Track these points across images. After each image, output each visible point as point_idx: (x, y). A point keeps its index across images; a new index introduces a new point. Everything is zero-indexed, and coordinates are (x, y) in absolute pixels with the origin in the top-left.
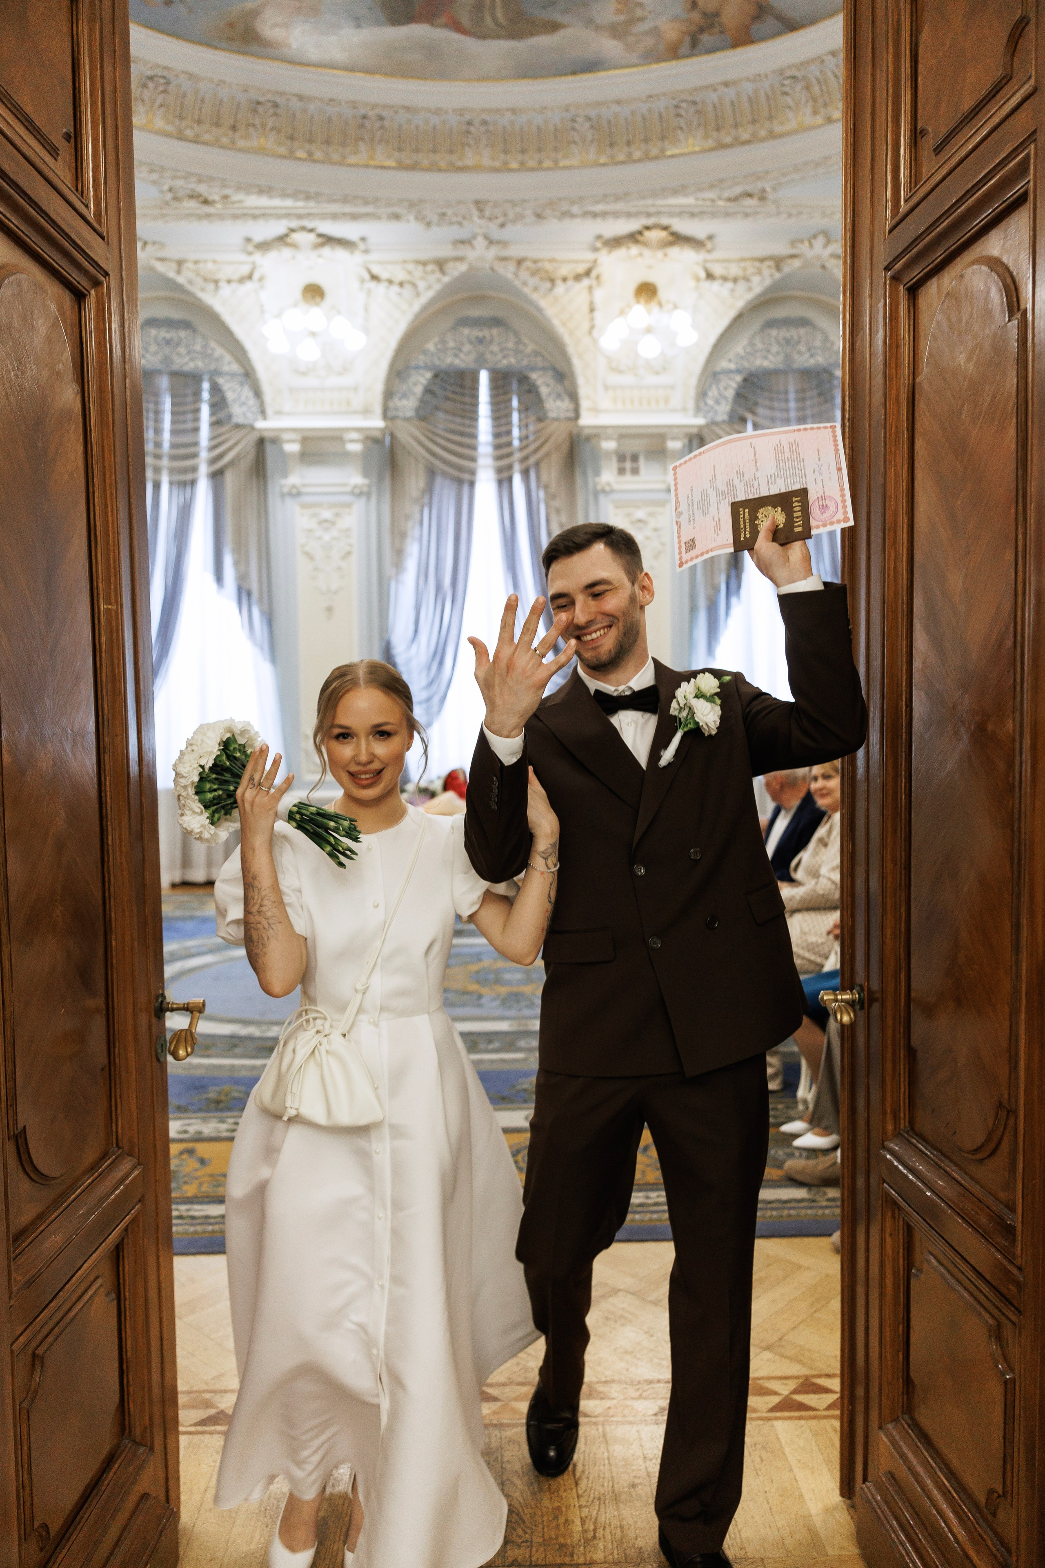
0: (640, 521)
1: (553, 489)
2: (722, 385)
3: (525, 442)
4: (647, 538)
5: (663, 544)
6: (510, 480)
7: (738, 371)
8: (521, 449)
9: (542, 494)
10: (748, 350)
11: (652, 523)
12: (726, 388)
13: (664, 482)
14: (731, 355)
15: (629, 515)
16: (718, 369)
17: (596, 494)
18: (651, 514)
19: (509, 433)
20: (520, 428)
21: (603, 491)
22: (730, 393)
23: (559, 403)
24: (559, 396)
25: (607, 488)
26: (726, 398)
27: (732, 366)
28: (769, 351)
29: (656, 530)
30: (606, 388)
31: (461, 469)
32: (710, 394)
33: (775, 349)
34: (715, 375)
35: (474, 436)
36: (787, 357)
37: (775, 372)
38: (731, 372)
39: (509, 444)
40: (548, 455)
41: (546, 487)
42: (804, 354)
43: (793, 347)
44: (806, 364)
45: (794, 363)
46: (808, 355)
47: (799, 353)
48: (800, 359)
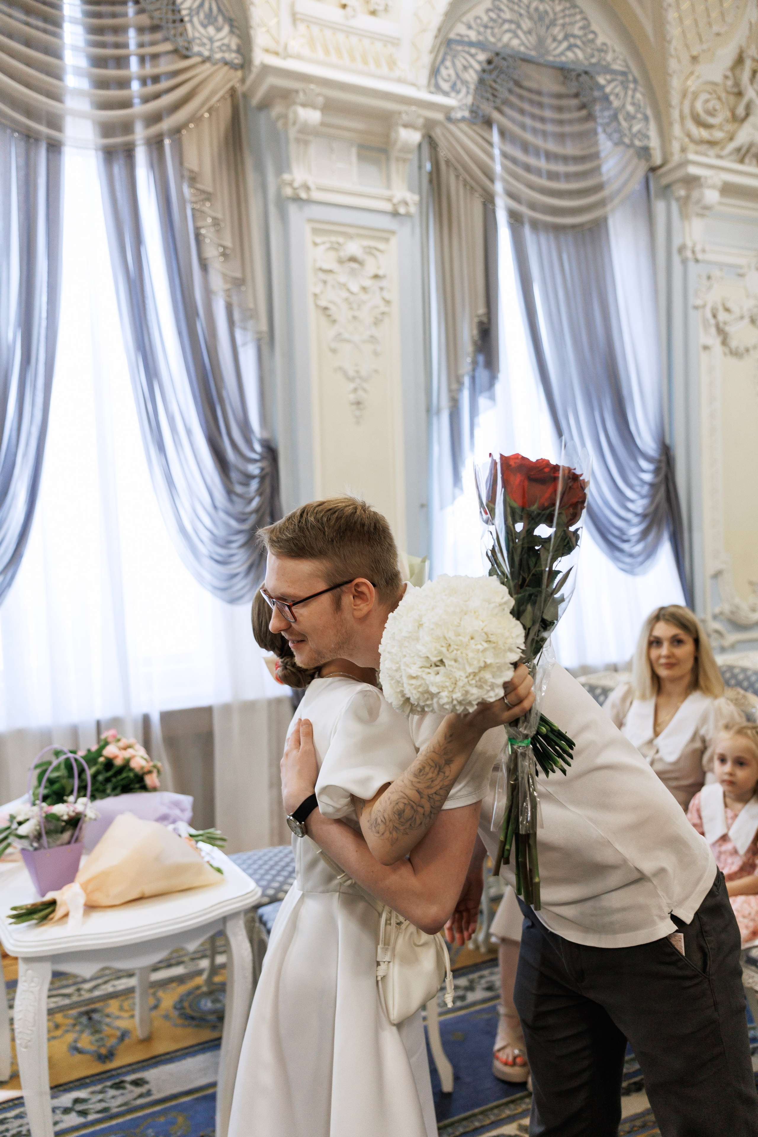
0: (353, 259)
1: (207, 184)
2: (460, 63)
3: (151, 88)
4: (364, 289)
5: (388, 302)
6: (129, 152)
7: (481, 45)
8: (146, 100)
9: (187, 191)
10: (493, 15)
11: (371, 267)
12: (465, 68)
13: (389, 200)
14: (469, 17)
15: (335, 247)
16: (452, 36)
17: (282, 203)
18: (370, 251)
19: (122, 62)
20: (142, 59)
21: (297, 199)
22: (471, 77)
23: (211, 30)
24: (210, 20)
25: (303, 195)
26: (465, 83)
27: (473, 36)
28: (519, 26)
29: (376, 277)
30: (295, 18)
31: (29, 112)
32: (444, 72)
33: (526, 24)
34: (449, 43)
35: (56, 53)
36: (541, 41)
37: (526, 60)
38: (471, 44)
39: (124, 84)
40: (195, 118)
41: (193, 179)
42: (560, 42)
43: (548, 28)
44: (563, 59)
45: (548, 52)
46: (565, 45)
47: (554, 39)
48: (555, 49)
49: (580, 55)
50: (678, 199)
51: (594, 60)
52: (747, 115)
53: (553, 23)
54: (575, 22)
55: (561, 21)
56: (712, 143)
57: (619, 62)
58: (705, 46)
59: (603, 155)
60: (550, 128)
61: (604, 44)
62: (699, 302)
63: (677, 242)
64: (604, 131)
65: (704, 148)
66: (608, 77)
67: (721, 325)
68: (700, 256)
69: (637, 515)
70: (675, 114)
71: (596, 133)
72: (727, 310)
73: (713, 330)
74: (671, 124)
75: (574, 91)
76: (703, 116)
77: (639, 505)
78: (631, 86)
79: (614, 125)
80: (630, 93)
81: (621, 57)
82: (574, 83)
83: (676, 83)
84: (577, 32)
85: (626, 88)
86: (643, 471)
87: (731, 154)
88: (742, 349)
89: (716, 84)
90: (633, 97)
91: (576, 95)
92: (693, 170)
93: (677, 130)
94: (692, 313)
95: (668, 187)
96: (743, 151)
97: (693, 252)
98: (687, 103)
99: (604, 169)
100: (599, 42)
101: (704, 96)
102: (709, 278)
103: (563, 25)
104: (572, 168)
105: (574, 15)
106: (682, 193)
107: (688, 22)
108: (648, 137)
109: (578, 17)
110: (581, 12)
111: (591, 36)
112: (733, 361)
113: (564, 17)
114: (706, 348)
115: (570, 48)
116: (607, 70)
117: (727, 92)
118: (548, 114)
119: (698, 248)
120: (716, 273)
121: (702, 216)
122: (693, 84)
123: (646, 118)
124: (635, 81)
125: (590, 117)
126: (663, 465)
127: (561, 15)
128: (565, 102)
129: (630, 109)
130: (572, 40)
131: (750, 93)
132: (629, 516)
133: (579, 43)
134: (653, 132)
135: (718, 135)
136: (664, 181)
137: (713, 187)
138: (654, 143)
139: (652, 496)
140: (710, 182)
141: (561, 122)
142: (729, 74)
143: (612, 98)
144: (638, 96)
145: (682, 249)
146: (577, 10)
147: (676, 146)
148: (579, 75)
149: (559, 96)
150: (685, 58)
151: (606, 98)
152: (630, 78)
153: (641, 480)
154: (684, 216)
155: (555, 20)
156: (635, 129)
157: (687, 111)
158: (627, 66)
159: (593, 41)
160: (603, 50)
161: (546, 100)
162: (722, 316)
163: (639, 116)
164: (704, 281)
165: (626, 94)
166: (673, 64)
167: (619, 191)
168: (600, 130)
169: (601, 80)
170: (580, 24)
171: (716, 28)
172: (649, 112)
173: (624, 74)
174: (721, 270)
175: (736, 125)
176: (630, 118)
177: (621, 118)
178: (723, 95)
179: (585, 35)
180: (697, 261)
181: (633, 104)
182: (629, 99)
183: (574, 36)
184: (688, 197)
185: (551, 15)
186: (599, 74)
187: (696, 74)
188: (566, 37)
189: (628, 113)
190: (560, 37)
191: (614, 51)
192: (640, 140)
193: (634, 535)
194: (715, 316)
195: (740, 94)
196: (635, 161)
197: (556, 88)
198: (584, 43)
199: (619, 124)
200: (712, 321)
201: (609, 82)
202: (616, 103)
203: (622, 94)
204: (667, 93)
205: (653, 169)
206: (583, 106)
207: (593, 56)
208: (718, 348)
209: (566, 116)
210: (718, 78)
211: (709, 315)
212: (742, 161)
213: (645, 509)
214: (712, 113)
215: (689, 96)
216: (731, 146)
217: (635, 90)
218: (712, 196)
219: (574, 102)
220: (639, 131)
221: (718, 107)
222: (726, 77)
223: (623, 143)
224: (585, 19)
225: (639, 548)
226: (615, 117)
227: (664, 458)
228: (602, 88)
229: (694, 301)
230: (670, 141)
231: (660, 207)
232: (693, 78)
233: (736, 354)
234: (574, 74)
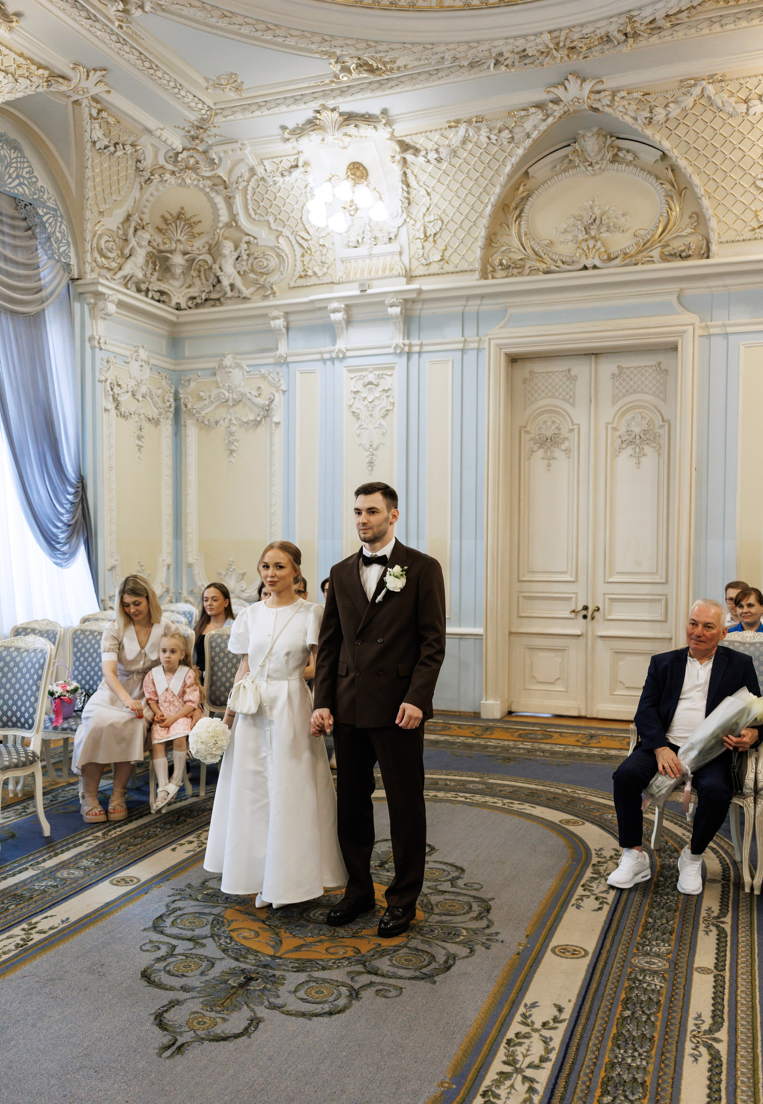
42: (14, 180)
43: (6, 168)
44: (16, 191)
45: (5, 185)
46: (17, 182)
47: (10, 177)
48: (10, 183)
49: (27, 191)
50: (88, 304)
51: (35, 197)
52: (130, 255)
53: (9, 165)
54: (24, 168)
55: (15, 165)
56: (109, 269)
57: (51, 201)
58: (107, 206)
59: (41, 265)
60: (7, 239)
61: (42, 187)
62: (103, 378)
63: (88, 334)
64: (42, 247)
65: (104, 272)
66: (45, 210)
67: (116, 396)
68: (103, 347)
69: (65, 524)
70: (88, 247)
71: (37, 249)
72: (119, 385)
73: (111, 398)
74: (85, 252)
75: (23, 216)
76: (105, 251)
77: (65, 518)
78: (59, 219)
79: (48, 244)
80: (59, 224)
81: (53, 198)
82: (23, 211)
83: (89, 226)
84: (24, 174)
85: (56, 220)
86: (69, 494)
87: (120, 279)
88: (127, 414)
89: (113, 231)
90: (60, 227)
91: (25, 219)
92: (101, 289)
93: (88, 257)
94: (98, 385)
95: (82, 294)
96: (128, 278)
97: (99, 343)
98: (95, 240)
99: (42, 275)
100: (39, 184)
101: (105, 238)
102: (108, 362)
103: (16, 168)
104: (22, 272)
105: (24, 162)
106: (92, 301)
107: (99, 189)
108: (70, 257)
109: (26, 165)
110: (28, 162)
111: (34, 179)
112: (121, 420)
113: (17, 162)
114: (106, 410)
115: (20, 184)
116: (44, 205)
117: (119, 238)
118: (6, 229)
119: (102, 341)
120: (112, 359)
121: (105, 319)
122: (99, 229)
123: (68, 244)
124: (61, 216)
125: (34, 237)
126: (80, 489)
127: (15, 160)
128: (17, 223)
129: (58, 235)
130: (22, 180)
131: (133, 242)
132: (60, 524)
133: (26, 182)
134: (72, 254)
135: (114, 265)
136: (80, 290)
137: (112, 302)
138: (73, 262)
139: (74, 513)
140: (111, 298)
141: (14, 237)
142: (121, 227)
143: (47, 225)
144: (63, 227)
145: (91, 339)
146: (26, 160)
147: (88, 268)
148: (26, 205)
149: (13, 218)
150: (96, 213)
151: (43, 224)
152: (59, 214)
153: (68, 500)
154: (93, 317)
155: (11, 163)
156: (62, 250)
157: (94, 245)
158: (57, 205)
159: (35, 183)
160: (41, 190)
161: (5, 219)
162: (116, 389)
163: (64, 241)
164: (105, 363)
165: (56, 224)
166: (88, 214)
167: (52, 293)
168: (39, 247)
169: (41, 213)
170: (27, 170)
171: (114, 197)
172: (70, 239)
173: (55, 210)
174: (115, 357)
175: (124, 260)
176: (58, 241)
177: (52, 239)
178: (117, 240)
179: (30, 178)
180: (101, 349)
181: (60, 232)
182: (58, 228)
183: (24, 177)
184: (95, 304)
185: (9, 160)
186: (39, 207)
187: (101, 223)
188: (18, 177)
189: (57, 238)
190: (14, 175)
191: (48, 193)
192: (65, 259)
193: (62, 539)
194: (112, 389)
195: (126, 240)
196: (62, 272)
197: (11, 211)
198: (29, 183)
199: (52, 244)
200: (111, 393)
201: (46, 214)
202: (49, 230)
203: (53, 223)
204: (83, 231)
205: (73, 280)
206: (30, 228)
207: (35, 194)
208: (113, 412)
209: (17, 233)
210: (114, 229)
211: (109, 389)
212: (126, 286)
213: (68, 521)
214: (110, 251)
215: (97, 236)
216: (121, 274)
217: (61, 222)
218: (112, 308)
219: (23, 224)
220: (64, 251)
221: (114, 247)
222: (118, 228)
223: (55, 259)
224: (30, 166)
225: (65, 548)
226: (49, 238)
227: (80, 485)
228: (41, 217)
229: (98, 377)
230: (84, 263)
231: (77, 306)
232: (99, 225)
233: (123, 416)
234: (23, 203)
